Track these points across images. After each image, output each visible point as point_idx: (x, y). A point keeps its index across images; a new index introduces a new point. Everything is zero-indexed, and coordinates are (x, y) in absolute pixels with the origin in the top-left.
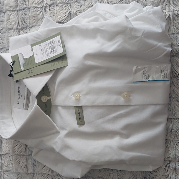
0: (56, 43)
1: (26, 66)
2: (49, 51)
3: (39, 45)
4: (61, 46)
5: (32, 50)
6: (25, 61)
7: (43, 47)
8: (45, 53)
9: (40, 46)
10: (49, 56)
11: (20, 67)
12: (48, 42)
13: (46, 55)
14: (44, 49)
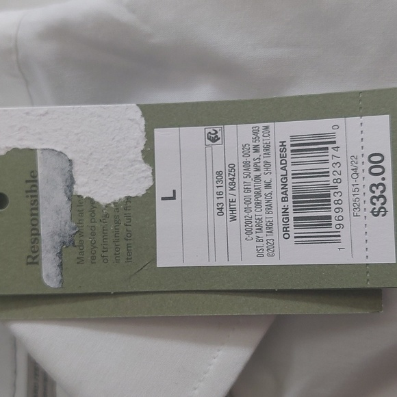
0: (345, 170)
1: (80, 261)
2: (277, 205)
3: (210, 129)
4: (390, 206)
5: (149, 155)
6: (80, 222)
7: (235, 157)
8: (241, 214)
9: (214, 139)
10: (271, 246)
11: (34, 259)
12: (285, 131)
13: (249, 231)
14: (240, 179)
